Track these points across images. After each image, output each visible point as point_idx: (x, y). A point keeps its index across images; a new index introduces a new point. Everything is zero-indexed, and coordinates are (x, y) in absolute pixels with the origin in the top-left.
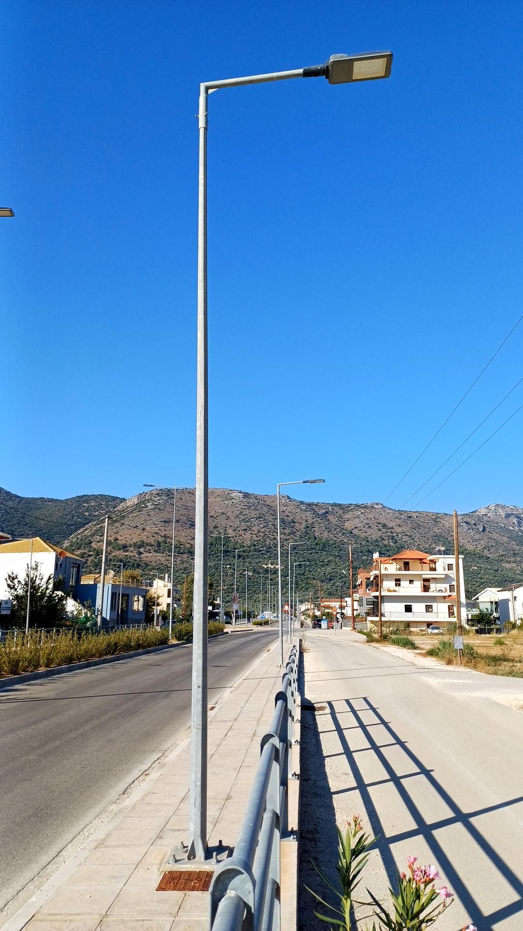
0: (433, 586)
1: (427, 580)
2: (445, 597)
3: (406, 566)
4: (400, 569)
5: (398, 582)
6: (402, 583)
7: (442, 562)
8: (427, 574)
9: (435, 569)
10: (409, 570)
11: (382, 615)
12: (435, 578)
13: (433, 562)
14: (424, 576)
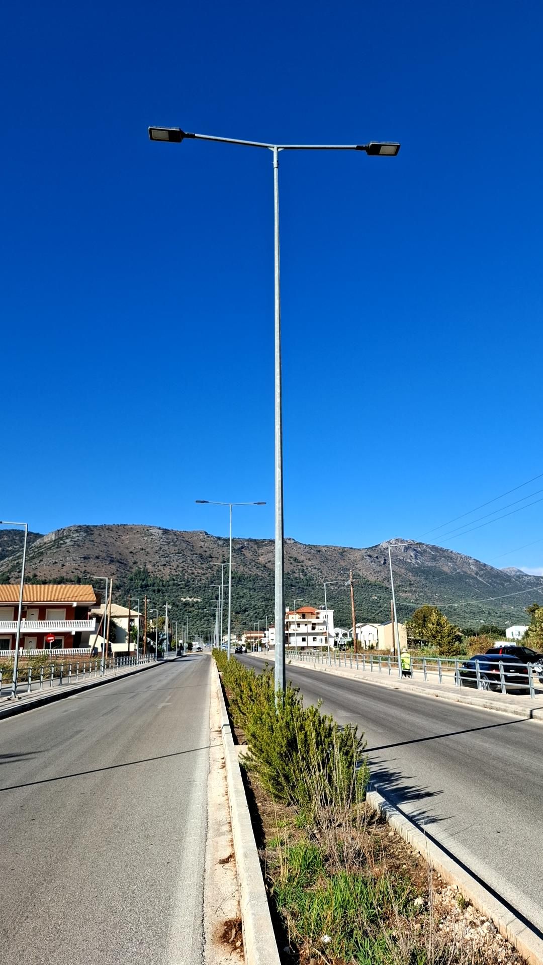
0: (317, 627)
1: (314, 624)
2: (323, 633)
3: (304, 616)
4: (300, 618)
5: (299, 625)
6: (301, 625)
7: (323, 613)
8: (314, 620)
9: (318, 618)
10: (305, 618)
11: (290, 643)
12: (318, 623)
13: (318, 613)
14: (313, 622)
